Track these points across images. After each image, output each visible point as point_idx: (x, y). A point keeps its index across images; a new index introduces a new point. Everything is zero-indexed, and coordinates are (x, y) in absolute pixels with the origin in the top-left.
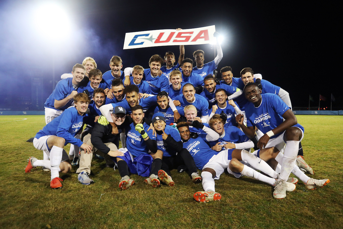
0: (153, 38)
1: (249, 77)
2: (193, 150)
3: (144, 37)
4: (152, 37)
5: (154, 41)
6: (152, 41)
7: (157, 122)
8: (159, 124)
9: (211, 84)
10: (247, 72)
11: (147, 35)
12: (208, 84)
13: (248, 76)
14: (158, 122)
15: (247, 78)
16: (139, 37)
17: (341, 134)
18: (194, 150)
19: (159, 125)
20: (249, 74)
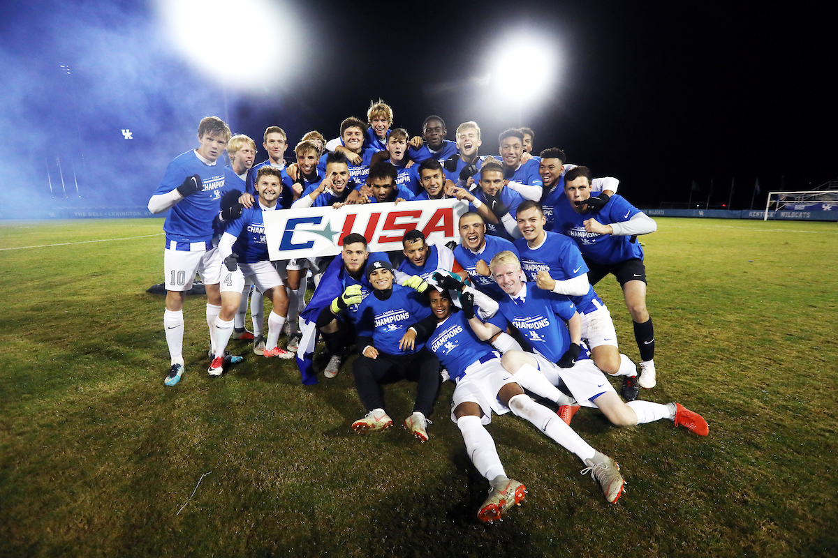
0: (333, 229)
1: (581, 187)
2: (446, 342)
3: (310, 226)
4: (328, 226)
5: (336, 238)
6: (332, 240)
7: (376, 273)
8: (381, 276)
9: (496, 181)
10: (579, 176)
11: (317, 220)
12: (491, 178)
13: (581, 185)
14: (380, 273)
15: (577, 189)
16: (298, 226)
17: (745, 274)
18: (448, 343)
19: (381, 278)
20: (582, 181)
